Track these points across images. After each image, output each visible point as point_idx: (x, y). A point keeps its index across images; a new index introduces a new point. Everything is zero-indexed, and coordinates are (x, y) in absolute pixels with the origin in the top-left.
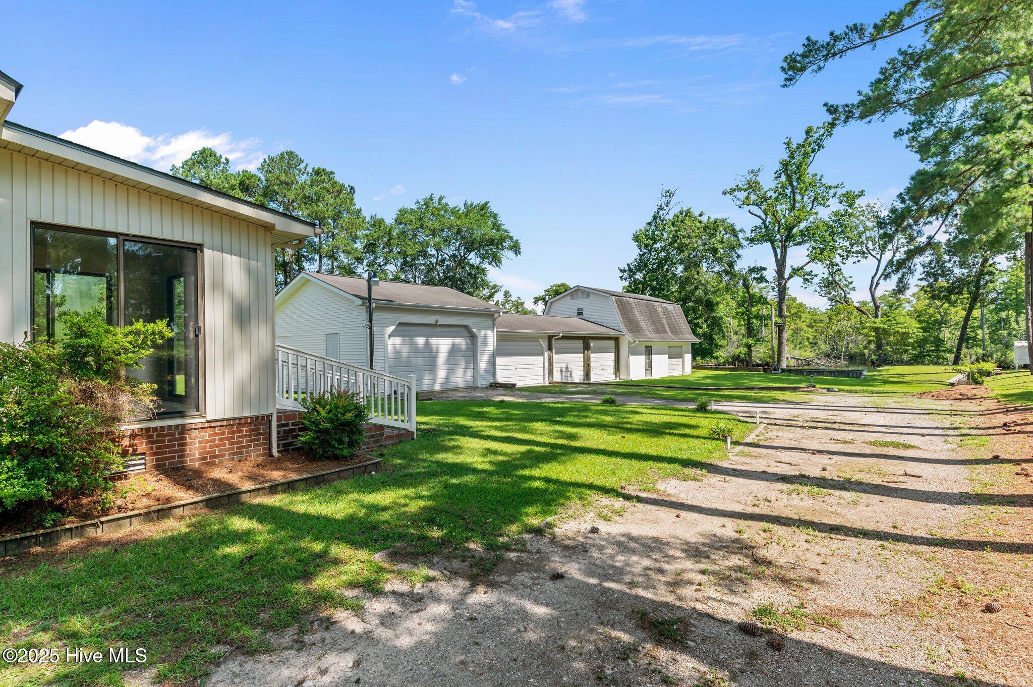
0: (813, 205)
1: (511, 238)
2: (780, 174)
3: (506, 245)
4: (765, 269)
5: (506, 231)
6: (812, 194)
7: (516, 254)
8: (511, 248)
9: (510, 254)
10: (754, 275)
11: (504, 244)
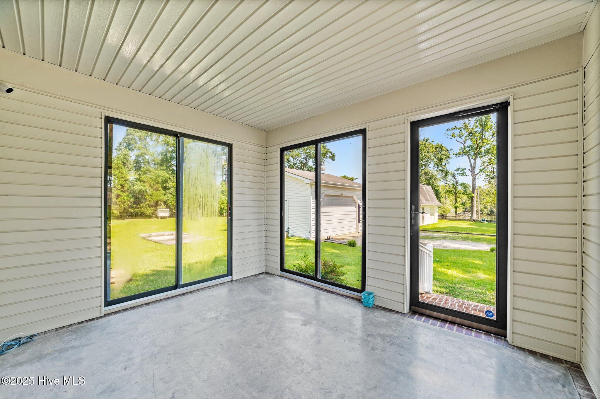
0: (492, 137)
1: (331, 153)
2: (477, 121)
3: (328, 155)
4: (465, 169)
5: (328, 149)
6: (491, 132)
7: (333, 160)
8: (330, 157)
9: (330, 160)
10: (459, 172)
11: (327, 156)
